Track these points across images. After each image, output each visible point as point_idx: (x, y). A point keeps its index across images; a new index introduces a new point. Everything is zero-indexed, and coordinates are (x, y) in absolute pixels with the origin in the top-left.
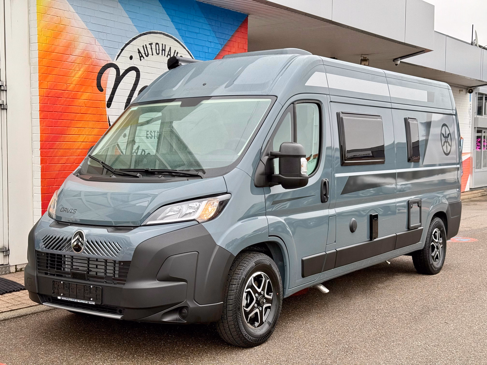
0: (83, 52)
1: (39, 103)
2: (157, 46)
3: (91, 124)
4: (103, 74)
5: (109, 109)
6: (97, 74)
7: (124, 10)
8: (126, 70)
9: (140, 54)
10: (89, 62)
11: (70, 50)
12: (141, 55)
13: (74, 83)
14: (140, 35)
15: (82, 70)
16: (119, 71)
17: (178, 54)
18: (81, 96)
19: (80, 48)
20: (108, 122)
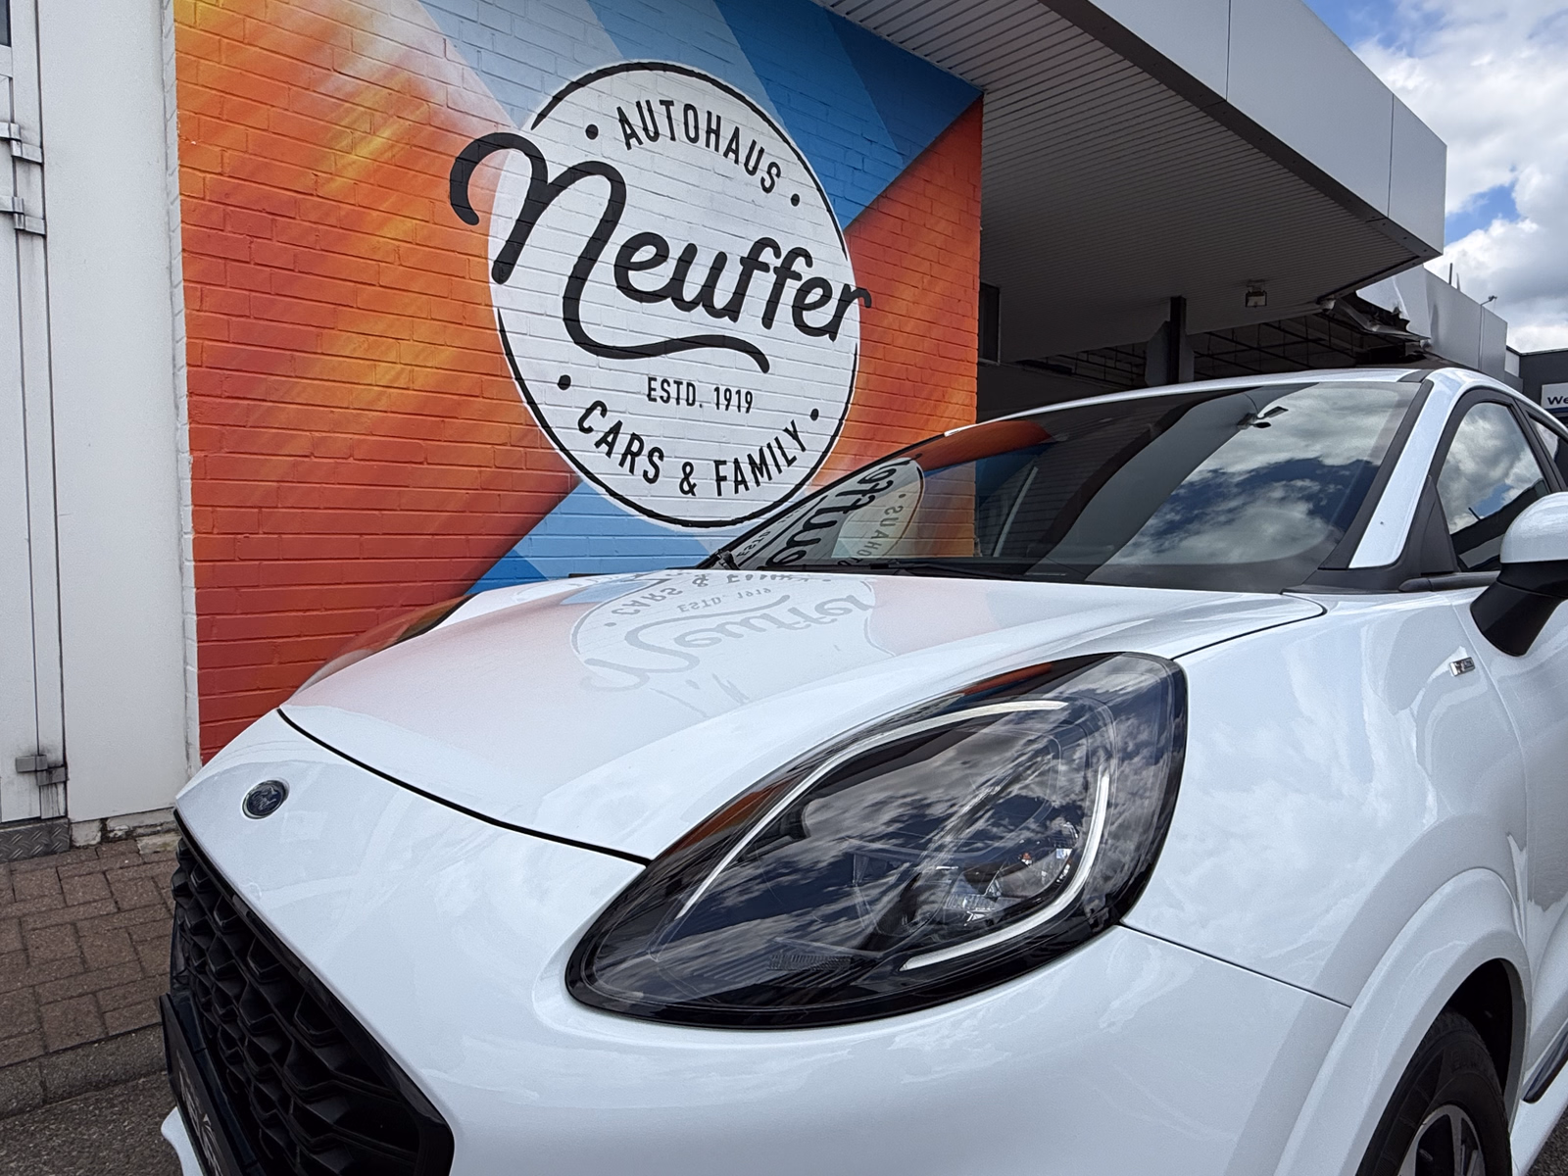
0: (390, 74)
1: (182, 222)
2: (690, 113)
3: (424, 330)
4: (477, 163)
5: (502, 286)
6: (454, 161)
8: (574, 168)
9: (627, 127)
10: (418, 112)
11: (333, 54)
12: (629, 131)
13: (350, 177)
14: (627, 68)
15: (387, 133)
16: (545, 166)
17: (764, 156)
18: (381, 225)
19: (376, 55)
20: (496, 330)
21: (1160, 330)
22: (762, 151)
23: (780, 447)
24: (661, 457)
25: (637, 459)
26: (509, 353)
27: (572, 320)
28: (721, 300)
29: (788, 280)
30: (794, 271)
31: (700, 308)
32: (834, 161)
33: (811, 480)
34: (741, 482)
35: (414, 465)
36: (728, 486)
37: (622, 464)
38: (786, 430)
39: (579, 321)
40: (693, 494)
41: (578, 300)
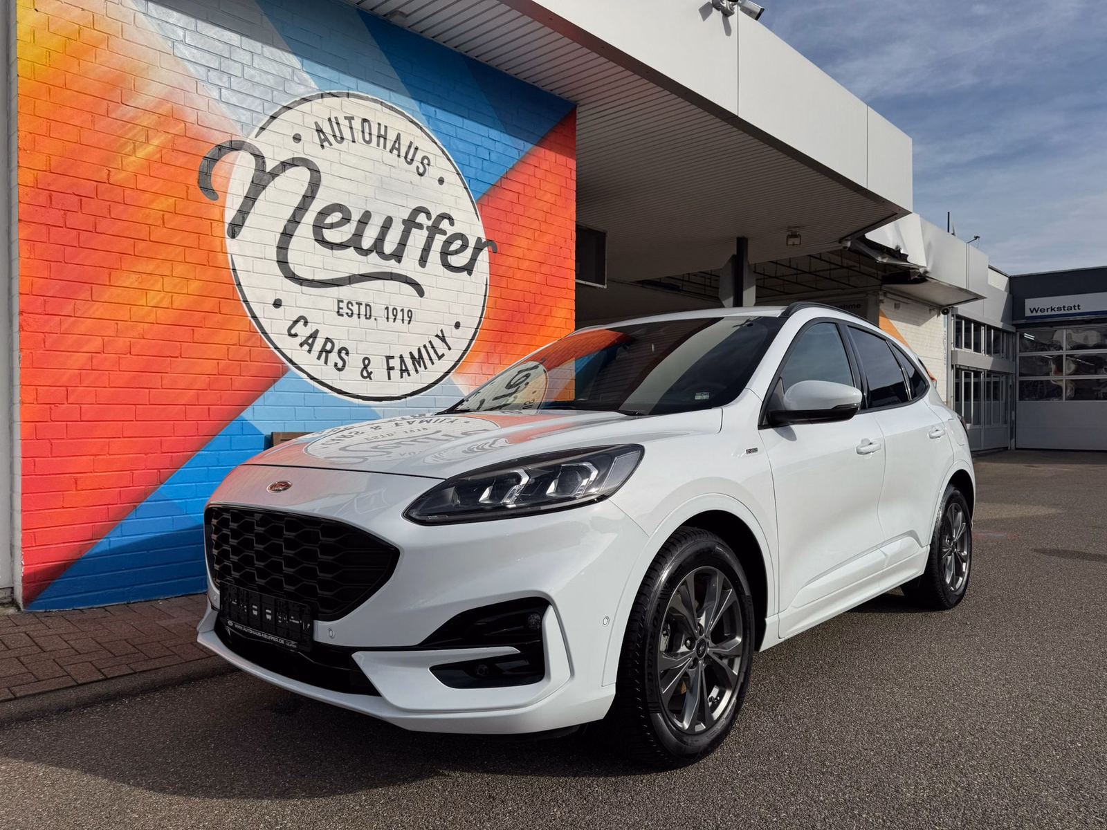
0: (159, 105)
1: (19, 202)
2: (366, 125)
3: (180, 269)
4: (218, 160)
5: (234, 240)
6: (202, 159)
7: (281, 34)
8: (284, 162)
10: (177, 128)
11: (122, 93)
12: (323, 137)
13: (130, 170)
14: (322, 96)
15: (156, 142)
16: (264, 162)
17: (419, 152)
18: (152, 202)
19: (151, 93)
20: (230, 269)
21: (729, 261)
22: (416, 149)
23: (433, 347)
24: (347, 353)
25: (329, 355)
26: (239, 284)
27: (283, 263)
28: (389, 247)
29: (437, 235)
30: (441, 229)
31: (374, 254)
32: (469, 155)
33: (455, 370)
34: (404, 370)
35: (172, 359)
36: (395, 374)
37: (319, 358)
38: (437, 336)
39: (287, 263)
40: (371, 379)
41: (287, 249)
